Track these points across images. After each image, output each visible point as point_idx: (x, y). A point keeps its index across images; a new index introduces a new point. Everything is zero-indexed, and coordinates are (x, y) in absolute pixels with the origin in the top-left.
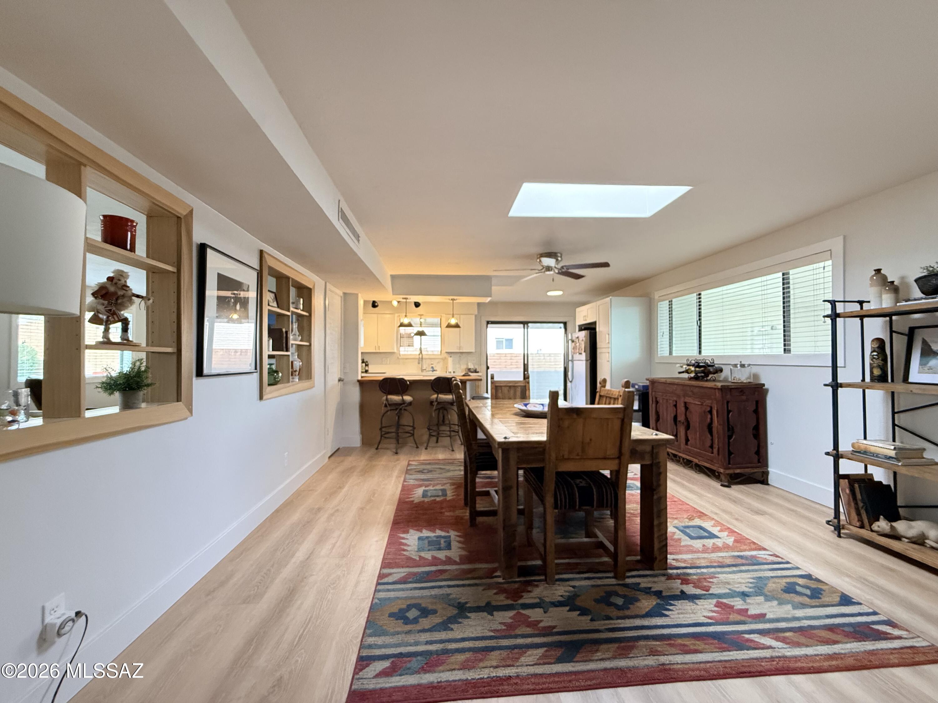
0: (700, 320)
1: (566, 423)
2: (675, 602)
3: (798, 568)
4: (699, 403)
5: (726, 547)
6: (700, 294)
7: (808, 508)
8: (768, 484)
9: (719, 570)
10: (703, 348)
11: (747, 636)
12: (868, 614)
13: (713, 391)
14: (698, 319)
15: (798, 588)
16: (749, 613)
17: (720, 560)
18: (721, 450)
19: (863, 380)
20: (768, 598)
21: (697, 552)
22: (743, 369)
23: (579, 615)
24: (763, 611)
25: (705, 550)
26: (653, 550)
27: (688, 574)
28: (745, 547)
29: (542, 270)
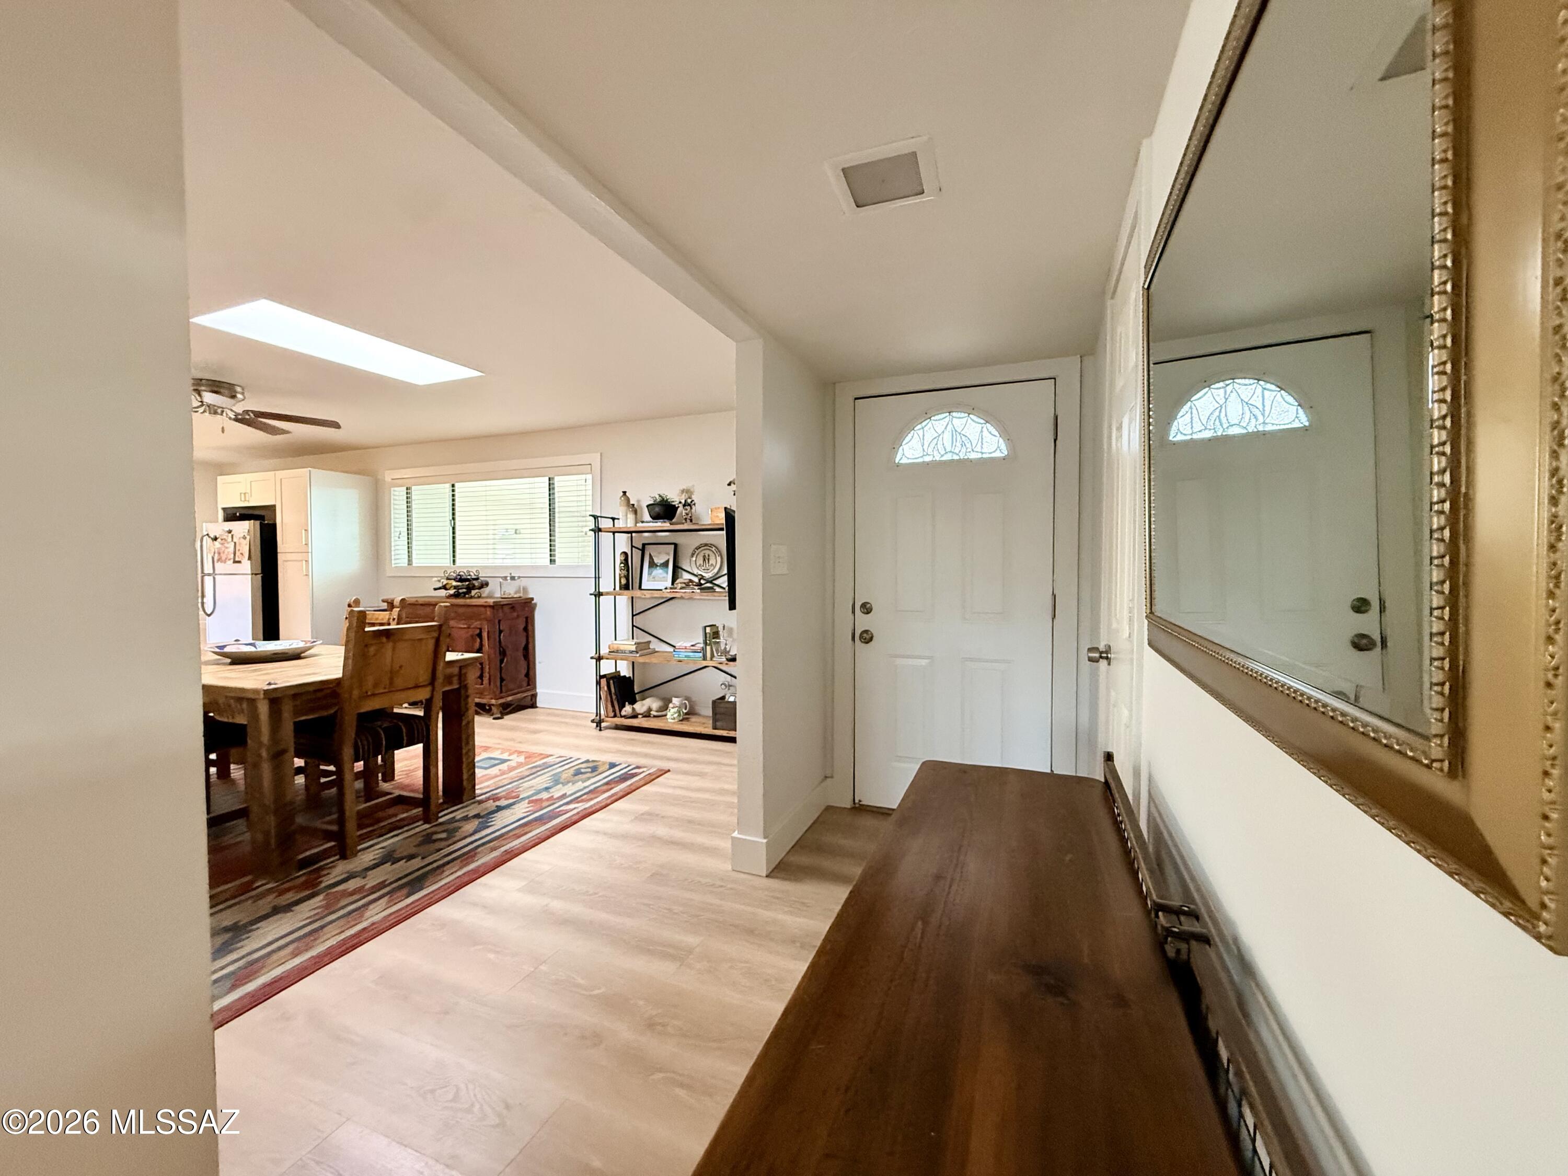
0: (454, 519)
1: (372, 650)
2: (496, 815)
3: (579, 759)
4: (465, 626)
5: (520, 765)
6: (453, 486)
7: (573, 717)
8: (537, 707)
9: (521, 781)
10: (457, 556)
11: (558, 810)
12: (625, 768)
13: (483, 609)
14: (451, 518)
15: (583, 770)
16: (555, 797)
17: (519, 775)
18: (492, 678)
19: (614, 589)
20: (564, 784)
21: (497, 776)
22: (513, 581)
23: (406, 862)
24: (564, 792)
25: (503, 773)
26: (462, 781)
27: (496, 794)
28: (535, 759)
29: (198, 407)
